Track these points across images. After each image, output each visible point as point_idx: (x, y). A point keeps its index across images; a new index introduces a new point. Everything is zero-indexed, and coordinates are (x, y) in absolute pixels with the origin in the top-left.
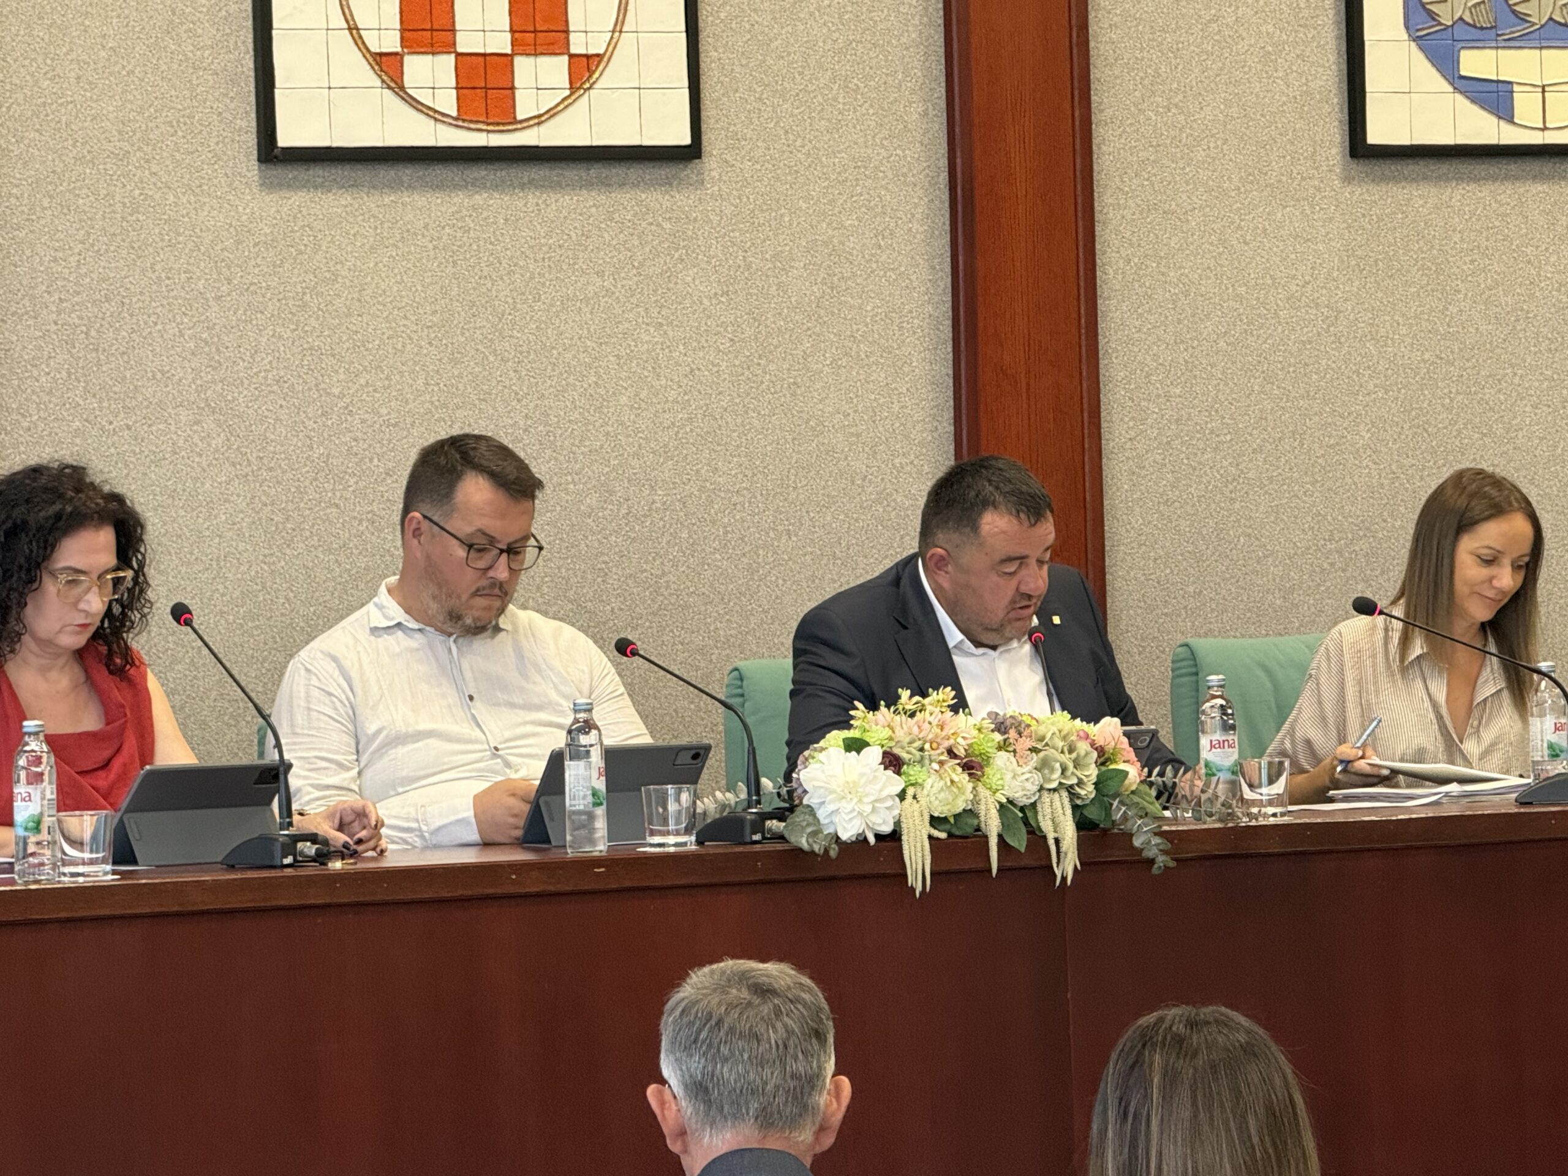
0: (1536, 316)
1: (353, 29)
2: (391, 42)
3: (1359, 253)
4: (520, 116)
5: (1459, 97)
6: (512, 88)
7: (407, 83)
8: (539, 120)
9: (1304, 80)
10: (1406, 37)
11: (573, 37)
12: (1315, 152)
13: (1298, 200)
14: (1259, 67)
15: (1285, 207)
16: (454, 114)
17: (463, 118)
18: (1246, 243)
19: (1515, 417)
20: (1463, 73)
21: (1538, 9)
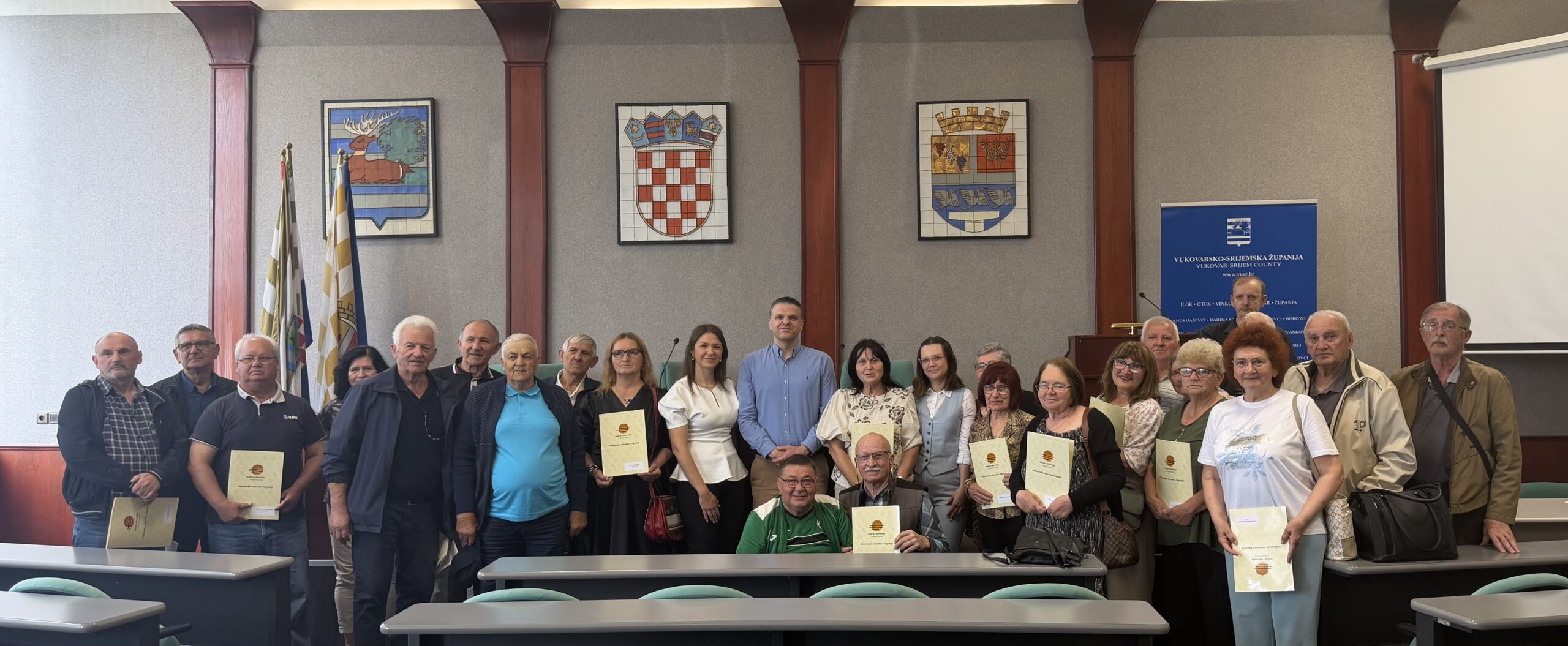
1: (641, 213)
2: (650, 216)
3: (920, 264)
4: (683, 233)
5: (948, 224)
6: (682, 227)
7: (654, 226)
8: (688, 234)
9: (906, 221)
10: (932, 209)
11: (698, 214)
12: (909, 239)
13: (903, 251)
14: (892, 218)
15: (900, 253)
16: (666, 232)
17: (668, 233)
18: (887, 262)
20: (950, 218)
21: (973, 202)
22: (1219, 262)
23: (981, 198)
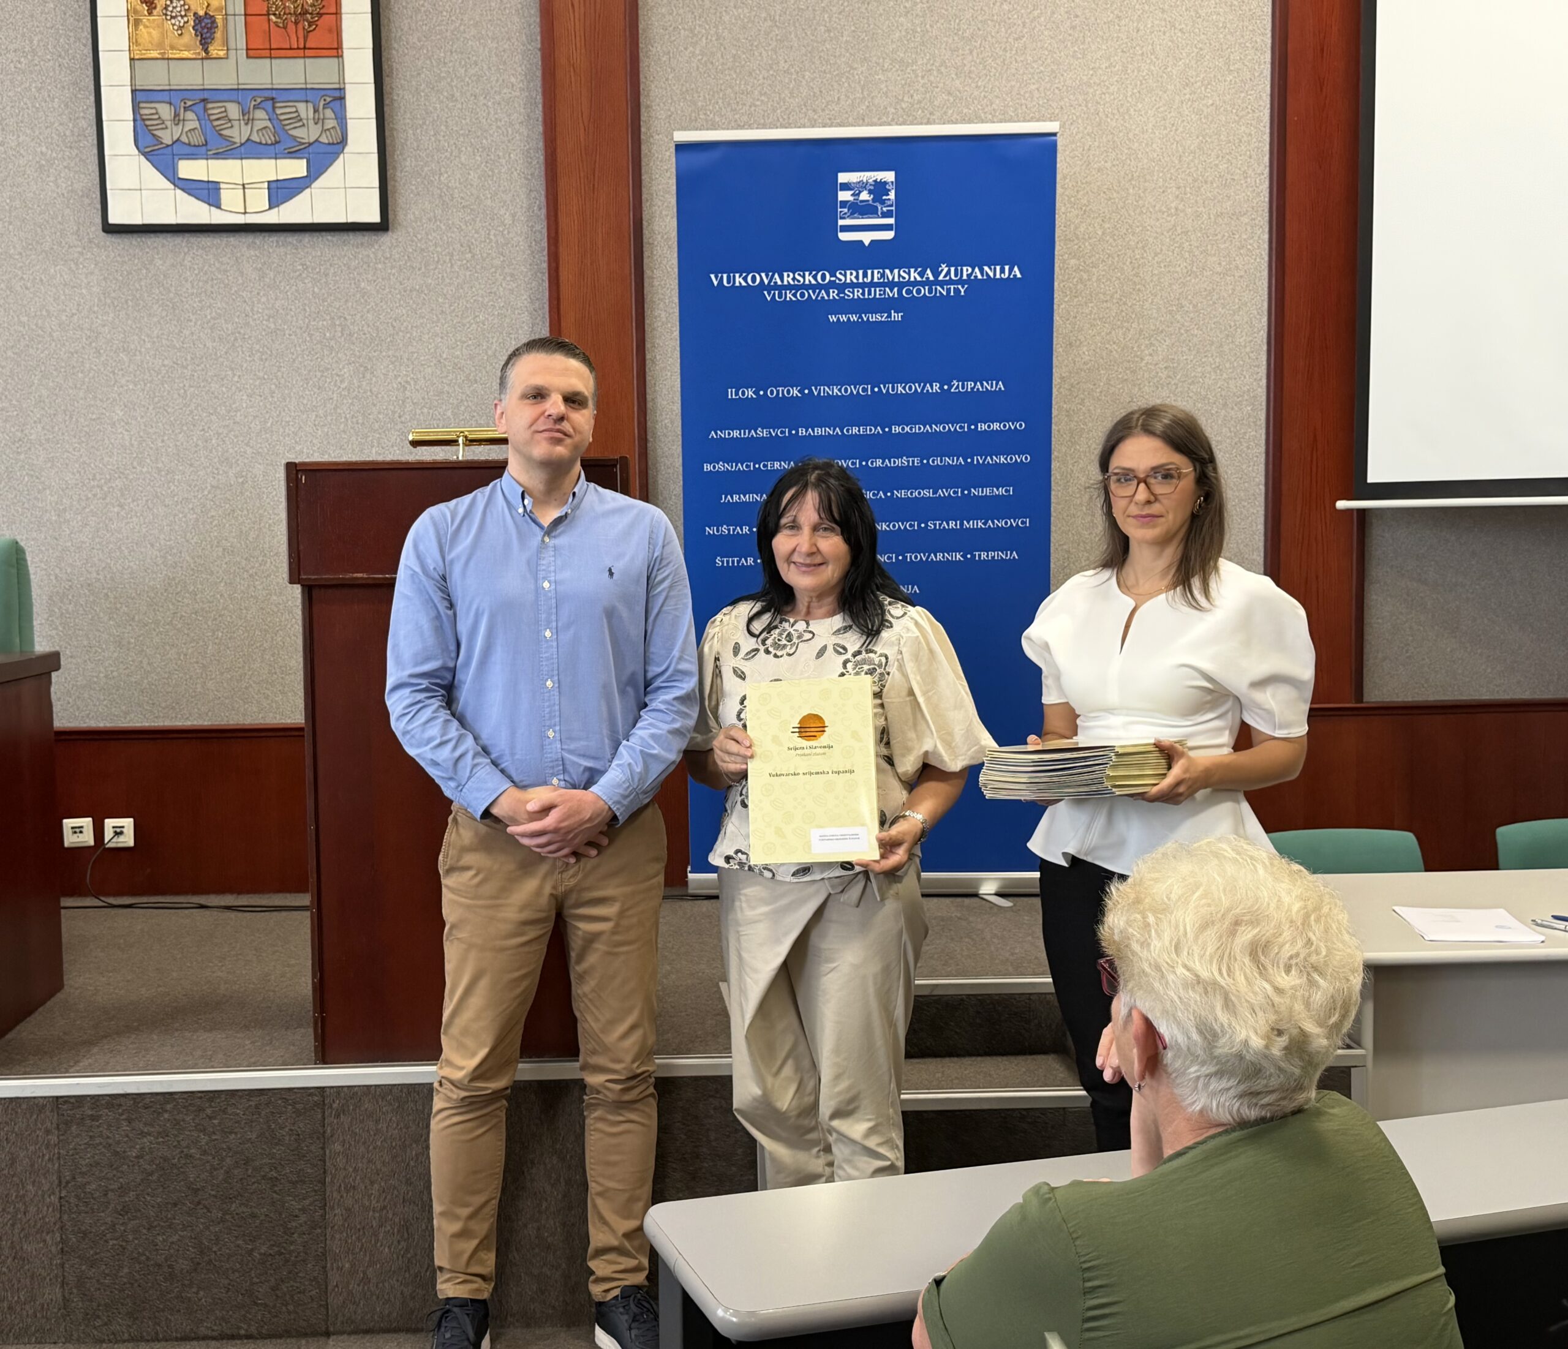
0: (250, 337)
3: (113, 295)
5: (179, 192)
9: (69, 183)
10: (136, 152)
12: (79, 229)
13: (66, 261)
14: (35, 175)
15: (57, 266)
18: (27, 288)
19: (234, 403)
20: (181, 176)
21: (239, 133)
22: (819, 287)
23: (259, 125)
